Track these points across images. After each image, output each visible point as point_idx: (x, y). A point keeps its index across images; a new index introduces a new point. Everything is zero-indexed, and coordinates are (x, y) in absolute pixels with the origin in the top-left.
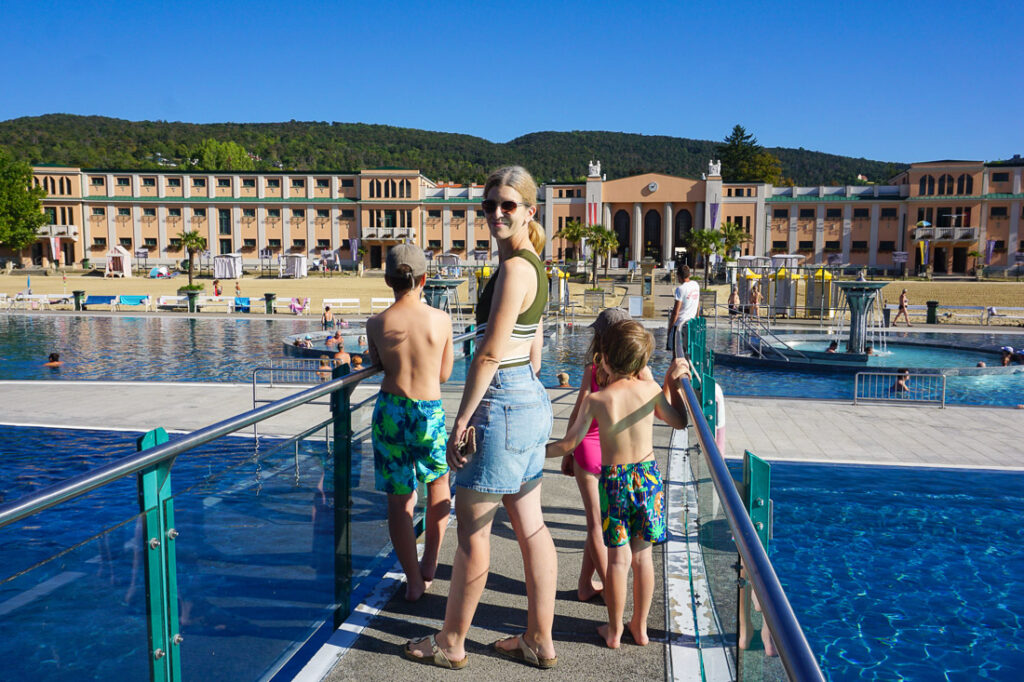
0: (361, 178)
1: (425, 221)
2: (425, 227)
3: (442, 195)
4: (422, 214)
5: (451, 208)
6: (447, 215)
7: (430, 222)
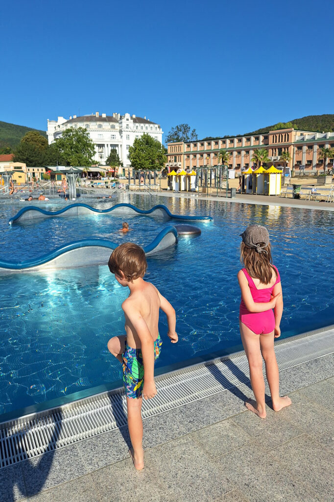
0: (269, 135)
1: (295, 152)
2: (295, 155)
3: (314, 138)
4: (294, 149)
5: (307, 145)
6: (305, 148)
7: (297, 152)
